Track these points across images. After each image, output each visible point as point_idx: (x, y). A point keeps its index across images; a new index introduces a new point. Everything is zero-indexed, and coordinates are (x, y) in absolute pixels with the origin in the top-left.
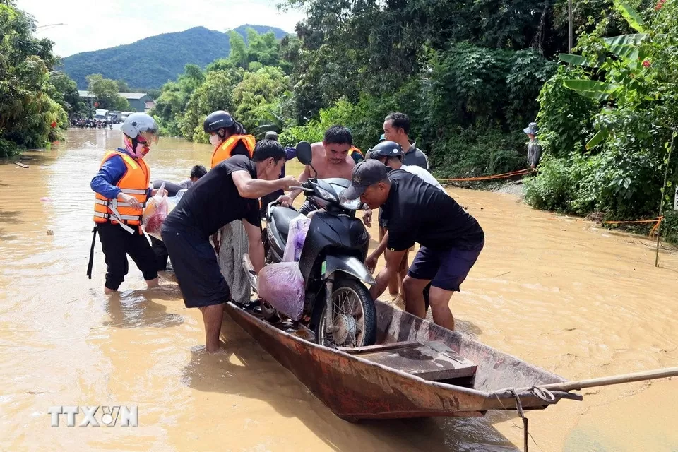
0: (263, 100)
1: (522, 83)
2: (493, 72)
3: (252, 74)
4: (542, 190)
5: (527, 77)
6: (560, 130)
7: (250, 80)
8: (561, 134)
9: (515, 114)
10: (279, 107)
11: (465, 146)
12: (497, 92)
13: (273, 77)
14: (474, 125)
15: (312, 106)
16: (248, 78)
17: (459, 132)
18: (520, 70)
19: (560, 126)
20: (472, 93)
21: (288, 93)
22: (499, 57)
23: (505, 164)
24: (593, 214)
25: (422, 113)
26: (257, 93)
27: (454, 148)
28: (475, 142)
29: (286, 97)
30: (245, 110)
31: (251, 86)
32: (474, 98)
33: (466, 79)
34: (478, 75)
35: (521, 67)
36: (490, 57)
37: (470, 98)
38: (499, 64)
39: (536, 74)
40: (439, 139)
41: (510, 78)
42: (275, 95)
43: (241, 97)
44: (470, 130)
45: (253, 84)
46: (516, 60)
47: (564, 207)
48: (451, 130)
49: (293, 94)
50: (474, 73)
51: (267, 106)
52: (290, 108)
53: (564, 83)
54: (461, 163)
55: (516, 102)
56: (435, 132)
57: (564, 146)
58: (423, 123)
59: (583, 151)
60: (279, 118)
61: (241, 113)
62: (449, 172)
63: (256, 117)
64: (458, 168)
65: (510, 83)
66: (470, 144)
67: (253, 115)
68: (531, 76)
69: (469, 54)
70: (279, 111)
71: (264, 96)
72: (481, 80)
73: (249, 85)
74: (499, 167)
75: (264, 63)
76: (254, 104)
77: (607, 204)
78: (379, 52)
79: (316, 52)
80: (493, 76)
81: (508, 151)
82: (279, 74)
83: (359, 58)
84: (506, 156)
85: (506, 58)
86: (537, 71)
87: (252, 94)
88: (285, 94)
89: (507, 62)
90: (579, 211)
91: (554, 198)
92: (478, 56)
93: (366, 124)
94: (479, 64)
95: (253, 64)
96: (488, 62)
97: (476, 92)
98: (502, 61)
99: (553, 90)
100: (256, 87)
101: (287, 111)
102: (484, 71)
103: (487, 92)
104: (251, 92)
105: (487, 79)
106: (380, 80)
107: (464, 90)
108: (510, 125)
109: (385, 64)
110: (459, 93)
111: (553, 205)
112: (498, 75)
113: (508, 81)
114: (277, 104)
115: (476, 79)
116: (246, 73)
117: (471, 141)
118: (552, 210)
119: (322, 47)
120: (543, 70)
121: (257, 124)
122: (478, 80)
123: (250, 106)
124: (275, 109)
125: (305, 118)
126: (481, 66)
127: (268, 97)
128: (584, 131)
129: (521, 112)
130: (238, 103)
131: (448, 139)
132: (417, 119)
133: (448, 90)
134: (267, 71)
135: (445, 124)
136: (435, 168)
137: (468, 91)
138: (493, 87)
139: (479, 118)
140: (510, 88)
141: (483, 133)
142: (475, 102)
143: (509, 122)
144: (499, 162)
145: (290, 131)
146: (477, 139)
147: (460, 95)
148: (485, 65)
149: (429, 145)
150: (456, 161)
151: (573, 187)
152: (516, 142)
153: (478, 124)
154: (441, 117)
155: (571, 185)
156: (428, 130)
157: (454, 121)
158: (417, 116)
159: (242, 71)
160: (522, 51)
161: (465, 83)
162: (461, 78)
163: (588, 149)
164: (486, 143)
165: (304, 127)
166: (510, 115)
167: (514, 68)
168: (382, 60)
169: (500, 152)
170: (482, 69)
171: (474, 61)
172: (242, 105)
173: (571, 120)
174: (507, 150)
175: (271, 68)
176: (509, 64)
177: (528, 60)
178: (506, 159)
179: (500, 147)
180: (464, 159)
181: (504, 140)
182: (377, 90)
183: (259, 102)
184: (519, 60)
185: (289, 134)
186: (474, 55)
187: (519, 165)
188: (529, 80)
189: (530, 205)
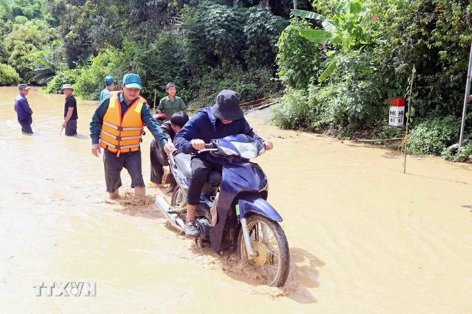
0: (34, 48)
1: (255, 32)
2: (233, 24)
3: (21, 26)
4: (287, 113)
5: (259, 27)
6: (296, 68)
7: (19, 30)
8: (296, 71)
9: (251, 56)
10: (50, 54)
11: (214, 81)
12: (236, 39)
13: (40, 28)
14: (221, 65)
15: (80, 53)
16: (17, 29)
17: (209, 71)
18: (253, 22)
19: (295, 64)
20: (218, 40)
21: (57, 42)
22: (237, 12)
23: (247, 94)
24: (329, 131)
25: (179, 57)
26: (28, 41)
27: (207, 83)
28: (222, 78)
29: (55, 45)
30: (18, 56)
31: (22, 36)
32: (220, 45)
33: (213, 29)
34: (222, 26)
35: (254, 20)
36: (230, 12)
37: (217, 44)
38: (237, 17)
39: (266, 25)
40: (194, 77)
41: (246, 28)
42: (44, 44)
43: (13, 45)
44: (218, 69)
45: (24, 34)
46: (249, 14)
47: (305, 127)
48: (203, 69)
49: (61, 43)
50: (219, 25)
51: (40, 52)
52: (60, 54)
53: (300, 32)
54: (213, 95)
55: (252, 47)
56: (190, 71)
57: (299, 80)
58: (180, 64)
59: (316, 83)
60: (51, 63)
61: (14, 59)
62: (205, 102)
63: (29, 62)
64: (212, 99)
65: (247, 32)
66: (219, 79)
67: (26, 61)
68: (262, 27)
69: (213, 10)
70: (50, 56)
71: (34, 44)
72: (225, 30)
73: (19, 35)
74: (243, 97)
75: (29, 17)
76: (26, 51)
77: (339, 123)
78: (138, 8)
79: (82, 7)
80: (233, 26)
81: (249, 85)
82: (45, 26)
83: (120, 13)
84: (248, 88)
85: (241, 13)
86: (266, 23)
87: (24, 42)
88: (54, 42)
89: (242, 16)
90: (317, 129)
91: (297, 120)
92: (221, 11)
93: (135, 67)
94: (222, 17)
95: (19, 18)
96: (229, 16)
97: (221, 40)
98: (238, 15)
99: (288, 37)
100: (27, 37)
101: (57, 57)
102: (226, 23)
103: (229, 39)
104: (22, 40)
105: (229, 29)
106: (141, 31)
107: (212, 38)
108: (247, 64)
109: (143, 17)
110: (208, 40)
111: (297, 125)
112: (236, 26)
113: (245, 31)
114: (47, 51)
115: (221, 29)
116: (15, 25)
117: (219, 77)
118: (295, 129)
119: (87, 3)
120: (270, 22)
121: (31, 68)
122: (222, 30)
123: (23, 52)
124: (46, 56)
125: (74, 62)
126: (224, 19)
127: (38, 45)
128: (315, 68)
129: (255, 54)
130: (11, 50)
131: (201, 76)
132: (176, 61)
133: (198, 37)
134: (34, 24)
135: (198, 65)
136: (193, 100)
137: (215, 38)
138: (233, 35)
139: (224, 60)
140: (246, 36)
141: (228, 71)
142: (221, 47)
143: (246, 62)
144: (243, 93)
145: (63, 74)
146: (224, 76)
147: (209, 42)
148: (227, 18)
149: (186, 81)
150: (209, 94)
151: (311, 111)
152: (253, 77)
153: (223, 64)
154: (194, 59)
155: (310, 109)
156: (185, 71)
157: (205, 63)
158: (175, 59)
159: (11, 23)
160: (254, 8)
161: (212, 32)
162: (210, 28)
163: (319, 81)
164: (231, 78)
165: (75, 70)
166: (247, 57)
167: (249, 21)
168: (141, 14)
169: (244, 86)
170: (224, 21)
171: (218, 15)
172: (15, 52)
173: (304, 60)
174: (247, 84)
175: (37, 21)
176: (244, 18)
177: (258, 14)
178: (248, 91)
179: (242, 82)
180: (215, 92)
181: (244, 76)
182: (140, 39)
183: (31, 49)
184: (252, 15)
185: (63, 76)
186: (218, 11)
187: (258, 95)
188: (261, 30)
189: (278, 126)
